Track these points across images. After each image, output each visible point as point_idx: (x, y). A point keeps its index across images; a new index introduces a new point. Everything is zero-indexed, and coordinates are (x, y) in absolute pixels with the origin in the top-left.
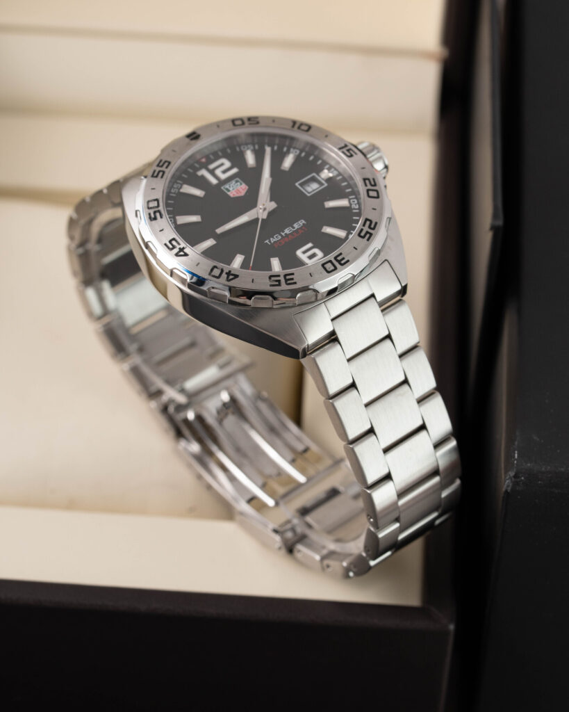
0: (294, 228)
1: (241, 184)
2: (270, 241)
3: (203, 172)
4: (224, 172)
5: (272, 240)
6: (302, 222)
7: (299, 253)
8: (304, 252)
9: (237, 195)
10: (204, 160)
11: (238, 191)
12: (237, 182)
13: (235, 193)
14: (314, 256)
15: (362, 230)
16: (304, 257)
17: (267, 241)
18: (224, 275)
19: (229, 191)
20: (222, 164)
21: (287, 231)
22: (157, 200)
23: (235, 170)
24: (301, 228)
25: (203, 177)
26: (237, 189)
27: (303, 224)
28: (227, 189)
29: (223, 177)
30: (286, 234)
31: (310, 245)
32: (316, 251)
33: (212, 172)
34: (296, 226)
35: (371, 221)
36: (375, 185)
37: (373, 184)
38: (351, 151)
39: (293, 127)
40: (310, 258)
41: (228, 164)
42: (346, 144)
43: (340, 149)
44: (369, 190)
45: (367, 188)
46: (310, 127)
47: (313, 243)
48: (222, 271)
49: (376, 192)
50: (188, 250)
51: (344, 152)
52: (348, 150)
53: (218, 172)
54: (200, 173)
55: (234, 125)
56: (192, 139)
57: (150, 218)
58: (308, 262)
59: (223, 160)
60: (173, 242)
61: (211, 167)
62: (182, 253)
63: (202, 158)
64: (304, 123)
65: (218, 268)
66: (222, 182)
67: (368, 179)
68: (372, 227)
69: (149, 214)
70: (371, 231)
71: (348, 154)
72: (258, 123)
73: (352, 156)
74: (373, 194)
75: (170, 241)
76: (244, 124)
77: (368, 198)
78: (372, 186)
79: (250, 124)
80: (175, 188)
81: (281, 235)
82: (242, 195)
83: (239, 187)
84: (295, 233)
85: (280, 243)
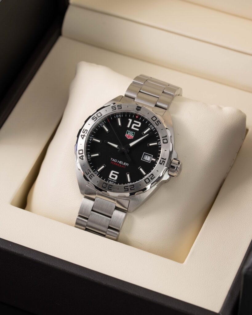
0: (123, 163)
1: (133, 135)
2: (112, 159)
3: (130, 120)
4: (135, 127)
5: (114, 160)
6: (127, 164)
7: (112, 172)
8: (113, 173)
11: (129, 136)
12: (133, 133)
13: (127, 136)
14: (114, 177)
16: (111, 174)
17: (112, 158)
18: (81, 155)
19: (127, 133)
20: (138, 124)
22: (102, 115)
23: (138, 130)
24: (124, 166)
25: (129, 121)
27: (127, 165)
28: (128, 132)
29: (133, 128)
32: (116, 176)
33: (133, 123)
34: (125, 163)
36: (152, 179)
37: (152, 178)
38: (163, 162)
39: (163, 137)
40: (112, 176)
41: (139, 126)
42: (166, 159)
43: (162, 158)
44: (148, 178)
45: (148, 177)
46: (167, 143)
47: (119, 173)
48: (82, 153)
49: (148, 181)
50: (85, 138)
51: (161, 160)
52: (163, 161)
53: (134, 125)
54: (129, 120)
55: (152, 118)
56: (136, 109)
57: (93, 117)
58: (110, 176)
59: (140, 124)
60: (86, 131)
61: (135, 121)
62: (83, 137)
63: (137, 116)
64: (168, 140)
65: (83, 151)
66: (130, 129)
67: (153, 175)
68: (132, 189)
69: (94, 116)
70: (129, 189)
71: (161, 163)
72: (157, 125)
73: (161, 164)
74: (147, 181)
75: (86, 130)
76: (154, 121)
77: (144, 181)
78: (151, 178)
79: (156, 123)
80: (118, 116)
81: (117, 161)
82: (128, 138)
83: (131, 135)
84: (121, 165)
85: (113, 163)
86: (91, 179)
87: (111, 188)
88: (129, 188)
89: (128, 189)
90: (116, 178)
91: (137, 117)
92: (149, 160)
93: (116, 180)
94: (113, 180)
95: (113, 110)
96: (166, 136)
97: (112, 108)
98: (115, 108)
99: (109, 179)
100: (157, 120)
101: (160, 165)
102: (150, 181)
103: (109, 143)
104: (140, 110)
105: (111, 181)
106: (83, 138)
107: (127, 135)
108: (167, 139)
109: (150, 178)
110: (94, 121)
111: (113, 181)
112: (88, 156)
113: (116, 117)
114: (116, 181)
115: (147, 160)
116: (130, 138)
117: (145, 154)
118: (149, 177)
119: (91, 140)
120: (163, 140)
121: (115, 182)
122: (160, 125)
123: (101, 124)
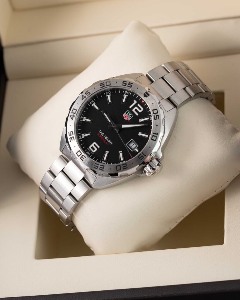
0: (108, 140)
1: (130, 118)
2: (100, 132)
3: (135, 102)
4: (136, 110)
6: (111, 143)
7: (95, 143)
8: (95, 145)
9: (124, 117)
10: (143, 102)
11: (126, 117)
12: (132, 116)
14: (94, 149)
15: (98, 165)
16: (92, 145)
17: (100, 130)
19: (126, 113)
20: (140, 109)
21: (106, 138)
22: (110, 84)
23: (137, 114)
24: (108, 143)
25: (133, 102)
26: (127, 116)
28: (127, 112)
29: (134, 110)
31: (99, 147)
32: (96, 149)
33: (136, 105)
34: (109, 141)
35: (103, 168)
37: (124, 168)
38: (142, 158)
39: (154, 133)
40: (92, 148)
41: (140, 111)
42: (146, 155)
43: (143, 152)
44: (120, 166)
46: (155, 140)
48: (75, 113)
50: (85, 99)
51: (141, 154)
52: (142, 156)
53: (136, 108)
55: (153, 110)
56: (144, 94)
57: (101, 84)
58: (90, 147)
59: (142, 109)
60: (89, 94)
62: (83, 97)
64: (157, 138)
65: (76, 111)
66: (131, 110)
67: (126, 166)
68: (101, 168)
69: (103, 83)
72: (155, 119)
74: (118, 168)
75: (89, 92)
76: (154, 114)
77: (115, 166)
79: (154, 116)
80: (127, 92)
81: (104, 135)
82: (125, 118)
83: (129, 117)
84: (105, 141)
85: (100, 136)
86: (70, 141)
87: (83, 159)
90: (94, 151)
92: (132, 149)
93: (93, 153)
95: (122, 85)
96: (157, 134)
97: (123, 83)
98: (126, 84)
99: (88, 149)
100: (157, 114)
101: (138, 158)
102: (120, 169)
103: (105, 114)
104: (147, 97)
105: (89, 151)
106: (82, 99)
107: (125, 115)
109: (122, 166)
110: (101, 87)
111: (91, 152)
112: (81, 118)
113: (124, 92)
116: (126, 119)
117: (132, 141)
119: (91, 103)
120: (153, 136)
121: (92, 154)
122: (157, 120)
123: (108, 93)
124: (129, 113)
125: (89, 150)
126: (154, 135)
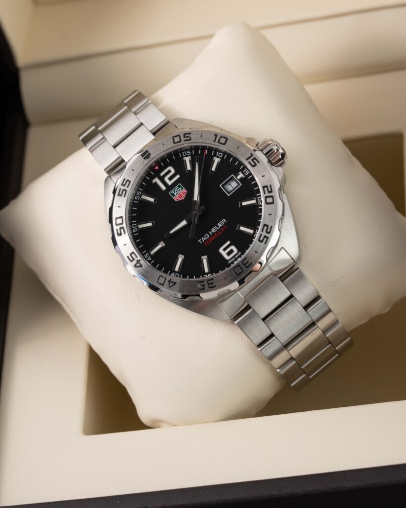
0: (218, 227)
1: (182, 189)
2: (202, 241)
3: (157, 180)
4: (170, 179)
5: (204, 239)
7: (221, 250)
8: (224, 250)
9: (180, 199)
11: (180, 196)
12: (179, 186)
13: (178, 198)
14: (232, 251)
15: (261, 235)
16: (224, 254)
17: (199, 241)
18: (167, 283)
19: (174, 195)
20: (169, 171)
22: (121, 217)
23: (178, 177)
25: (156, 183)
26: (179, 194)
29: (170, 183)
30: (212, 233)
31: (228, 243)
32: (233, 247)
33: (162, 179)
34: (220, 225)
35: (267, 226)
36: (271, 192)
37: (270, 190)
38: (255, 160)
39: (214, 141)
40: (229, 254)
41: (173, 171)
42: (251, 154)
43: (247, 159)
44: (266, 197)
45: (265, 195)
46: (227, 139)
47: (230, 241)
48: (166, 279)
49: (271, 198)
50: (142, 262)
51: (249, 162)
52: (253, 160)
53: (166, 179)
54: (154, 181)
55: (174, 143)
56: (145, 158)
57: (118, 233)
58: (227, 258)
59: (170, 168)
60: (133, 255)
61: (162, 174)
62: (138, 265)
63: (155, 166)
64: (223, 136)
65: (162, 277)
66: (169, 188)
67: (267, 187)
68: (268, 231)
69: (117, 230)
70: (267, 235)
71: (253, 164)
72: (190, 140)
73: (256, 165)
74: (269, 200)
75: (131, 254)
76: (180, 141)
77: (266, 205)
78: (269, 192)
79: (185, 140)
80: (137, 195)
81: (209, 234)
82: (183, 198)
83: (181, 192)
84: (218, 232)
85: (209, 241)
86: (214, 286)
87: (247, 262)
88: (264, 234)
89: (265, 237)
90: (235, 251)
91: (157, 168)
92: (237, 185)
93: (238, 252)
94: (234, 256)
95: (125, 196)
96: (216, 135)
97: (121, 196)
98: (124, 190)
99: (231, 261)
100: (182, 137)
101: (255, 167)
102: (272, 197)
103: (171, 232)
104: (150, 154)
107: (176, 198)
108: (221, 137)
109: (268, 194)
110: (125, 234)
111: (236, 257)
112: (173, 276)
113: (137, 200)
114: (240, 253)
115: (234, 187)
116: (184, 195)
117: (223, 186)
118: (265, 193)
119: (150, 258)
120: (219, 142)
121: (240, 255)
122: (192, 136)
123: (134, 229)
124: (174, 192)
125: (233, 260)
126: (217, 139)
